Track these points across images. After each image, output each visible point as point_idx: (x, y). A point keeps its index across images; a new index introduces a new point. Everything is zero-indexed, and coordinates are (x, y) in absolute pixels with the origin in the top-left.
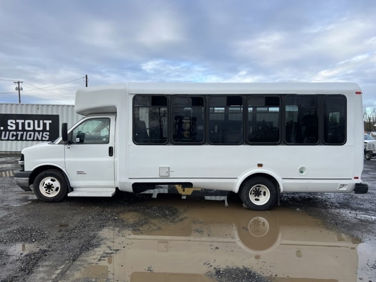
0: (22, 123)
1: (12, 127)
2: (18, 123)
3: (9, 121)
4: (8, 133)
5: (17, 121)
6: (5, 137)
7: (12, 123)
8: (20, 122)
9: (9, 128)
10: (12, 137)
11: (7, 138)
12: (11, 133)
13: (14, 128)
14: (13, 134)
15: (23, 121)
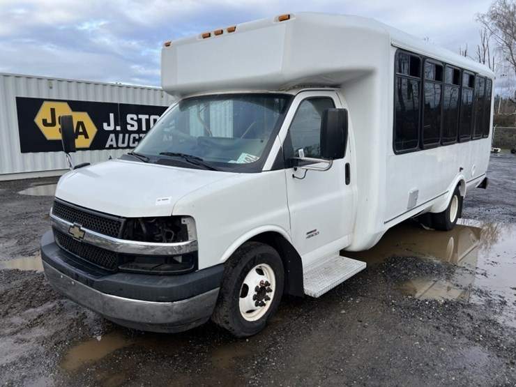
0: (146, 120)
1: (132, 126)
2: (141, 119)
3: (129, 116)
4: (127, 135)
5: (140, 116)
6: (123, 142)
7: (132, 119)
8: (144, 117)
9: (129, 128)
10: (134, 143)
11: (125, 145)
12: (132, 136)
13: (135, 128)
14: (134, 138)
15: (147, 117)
